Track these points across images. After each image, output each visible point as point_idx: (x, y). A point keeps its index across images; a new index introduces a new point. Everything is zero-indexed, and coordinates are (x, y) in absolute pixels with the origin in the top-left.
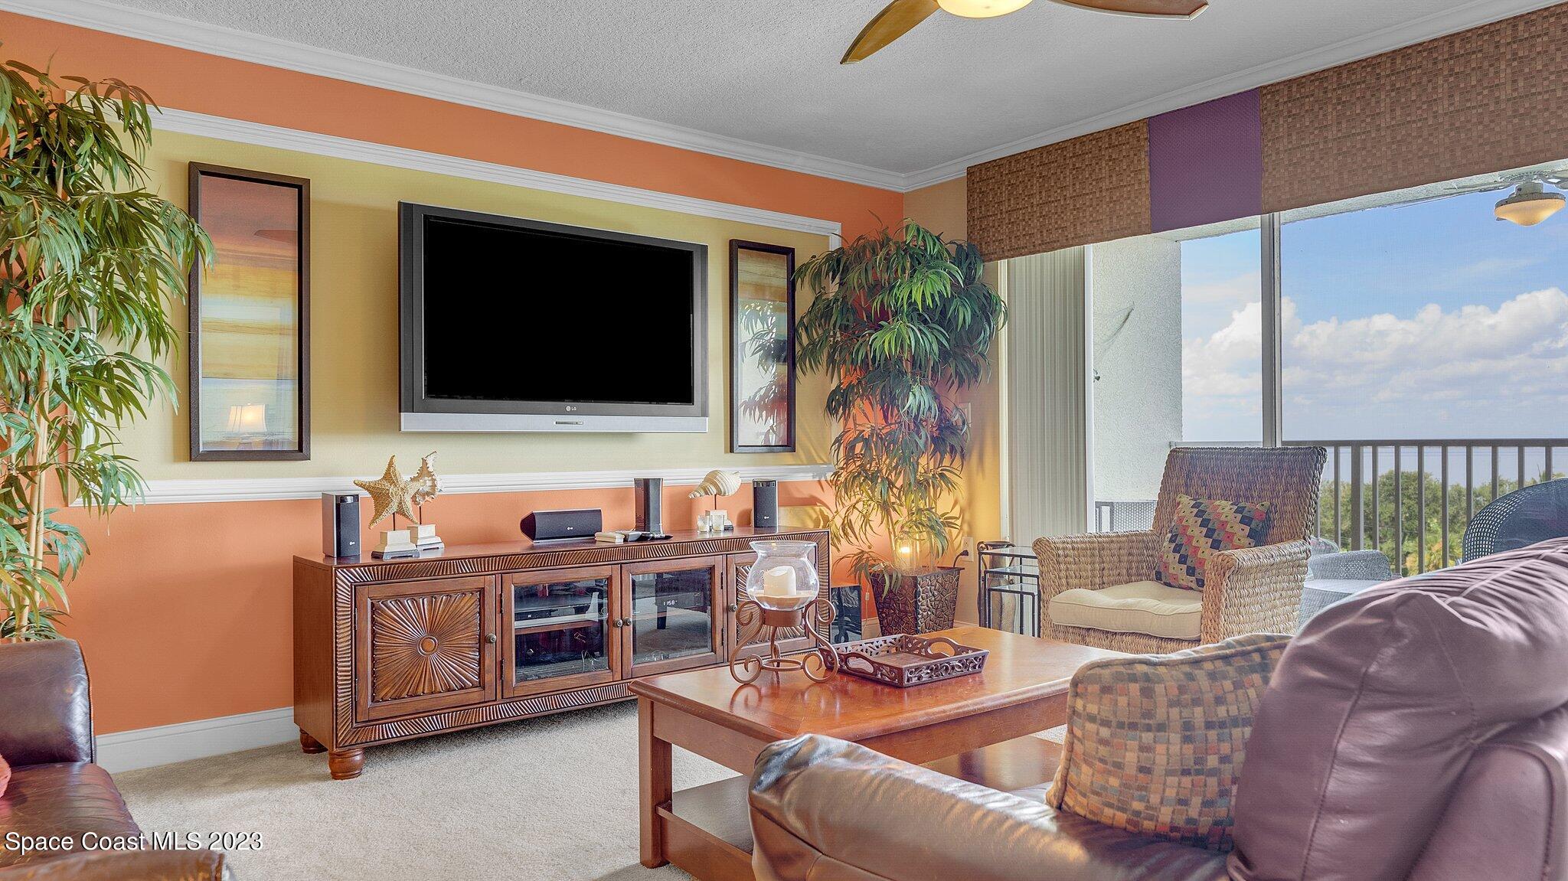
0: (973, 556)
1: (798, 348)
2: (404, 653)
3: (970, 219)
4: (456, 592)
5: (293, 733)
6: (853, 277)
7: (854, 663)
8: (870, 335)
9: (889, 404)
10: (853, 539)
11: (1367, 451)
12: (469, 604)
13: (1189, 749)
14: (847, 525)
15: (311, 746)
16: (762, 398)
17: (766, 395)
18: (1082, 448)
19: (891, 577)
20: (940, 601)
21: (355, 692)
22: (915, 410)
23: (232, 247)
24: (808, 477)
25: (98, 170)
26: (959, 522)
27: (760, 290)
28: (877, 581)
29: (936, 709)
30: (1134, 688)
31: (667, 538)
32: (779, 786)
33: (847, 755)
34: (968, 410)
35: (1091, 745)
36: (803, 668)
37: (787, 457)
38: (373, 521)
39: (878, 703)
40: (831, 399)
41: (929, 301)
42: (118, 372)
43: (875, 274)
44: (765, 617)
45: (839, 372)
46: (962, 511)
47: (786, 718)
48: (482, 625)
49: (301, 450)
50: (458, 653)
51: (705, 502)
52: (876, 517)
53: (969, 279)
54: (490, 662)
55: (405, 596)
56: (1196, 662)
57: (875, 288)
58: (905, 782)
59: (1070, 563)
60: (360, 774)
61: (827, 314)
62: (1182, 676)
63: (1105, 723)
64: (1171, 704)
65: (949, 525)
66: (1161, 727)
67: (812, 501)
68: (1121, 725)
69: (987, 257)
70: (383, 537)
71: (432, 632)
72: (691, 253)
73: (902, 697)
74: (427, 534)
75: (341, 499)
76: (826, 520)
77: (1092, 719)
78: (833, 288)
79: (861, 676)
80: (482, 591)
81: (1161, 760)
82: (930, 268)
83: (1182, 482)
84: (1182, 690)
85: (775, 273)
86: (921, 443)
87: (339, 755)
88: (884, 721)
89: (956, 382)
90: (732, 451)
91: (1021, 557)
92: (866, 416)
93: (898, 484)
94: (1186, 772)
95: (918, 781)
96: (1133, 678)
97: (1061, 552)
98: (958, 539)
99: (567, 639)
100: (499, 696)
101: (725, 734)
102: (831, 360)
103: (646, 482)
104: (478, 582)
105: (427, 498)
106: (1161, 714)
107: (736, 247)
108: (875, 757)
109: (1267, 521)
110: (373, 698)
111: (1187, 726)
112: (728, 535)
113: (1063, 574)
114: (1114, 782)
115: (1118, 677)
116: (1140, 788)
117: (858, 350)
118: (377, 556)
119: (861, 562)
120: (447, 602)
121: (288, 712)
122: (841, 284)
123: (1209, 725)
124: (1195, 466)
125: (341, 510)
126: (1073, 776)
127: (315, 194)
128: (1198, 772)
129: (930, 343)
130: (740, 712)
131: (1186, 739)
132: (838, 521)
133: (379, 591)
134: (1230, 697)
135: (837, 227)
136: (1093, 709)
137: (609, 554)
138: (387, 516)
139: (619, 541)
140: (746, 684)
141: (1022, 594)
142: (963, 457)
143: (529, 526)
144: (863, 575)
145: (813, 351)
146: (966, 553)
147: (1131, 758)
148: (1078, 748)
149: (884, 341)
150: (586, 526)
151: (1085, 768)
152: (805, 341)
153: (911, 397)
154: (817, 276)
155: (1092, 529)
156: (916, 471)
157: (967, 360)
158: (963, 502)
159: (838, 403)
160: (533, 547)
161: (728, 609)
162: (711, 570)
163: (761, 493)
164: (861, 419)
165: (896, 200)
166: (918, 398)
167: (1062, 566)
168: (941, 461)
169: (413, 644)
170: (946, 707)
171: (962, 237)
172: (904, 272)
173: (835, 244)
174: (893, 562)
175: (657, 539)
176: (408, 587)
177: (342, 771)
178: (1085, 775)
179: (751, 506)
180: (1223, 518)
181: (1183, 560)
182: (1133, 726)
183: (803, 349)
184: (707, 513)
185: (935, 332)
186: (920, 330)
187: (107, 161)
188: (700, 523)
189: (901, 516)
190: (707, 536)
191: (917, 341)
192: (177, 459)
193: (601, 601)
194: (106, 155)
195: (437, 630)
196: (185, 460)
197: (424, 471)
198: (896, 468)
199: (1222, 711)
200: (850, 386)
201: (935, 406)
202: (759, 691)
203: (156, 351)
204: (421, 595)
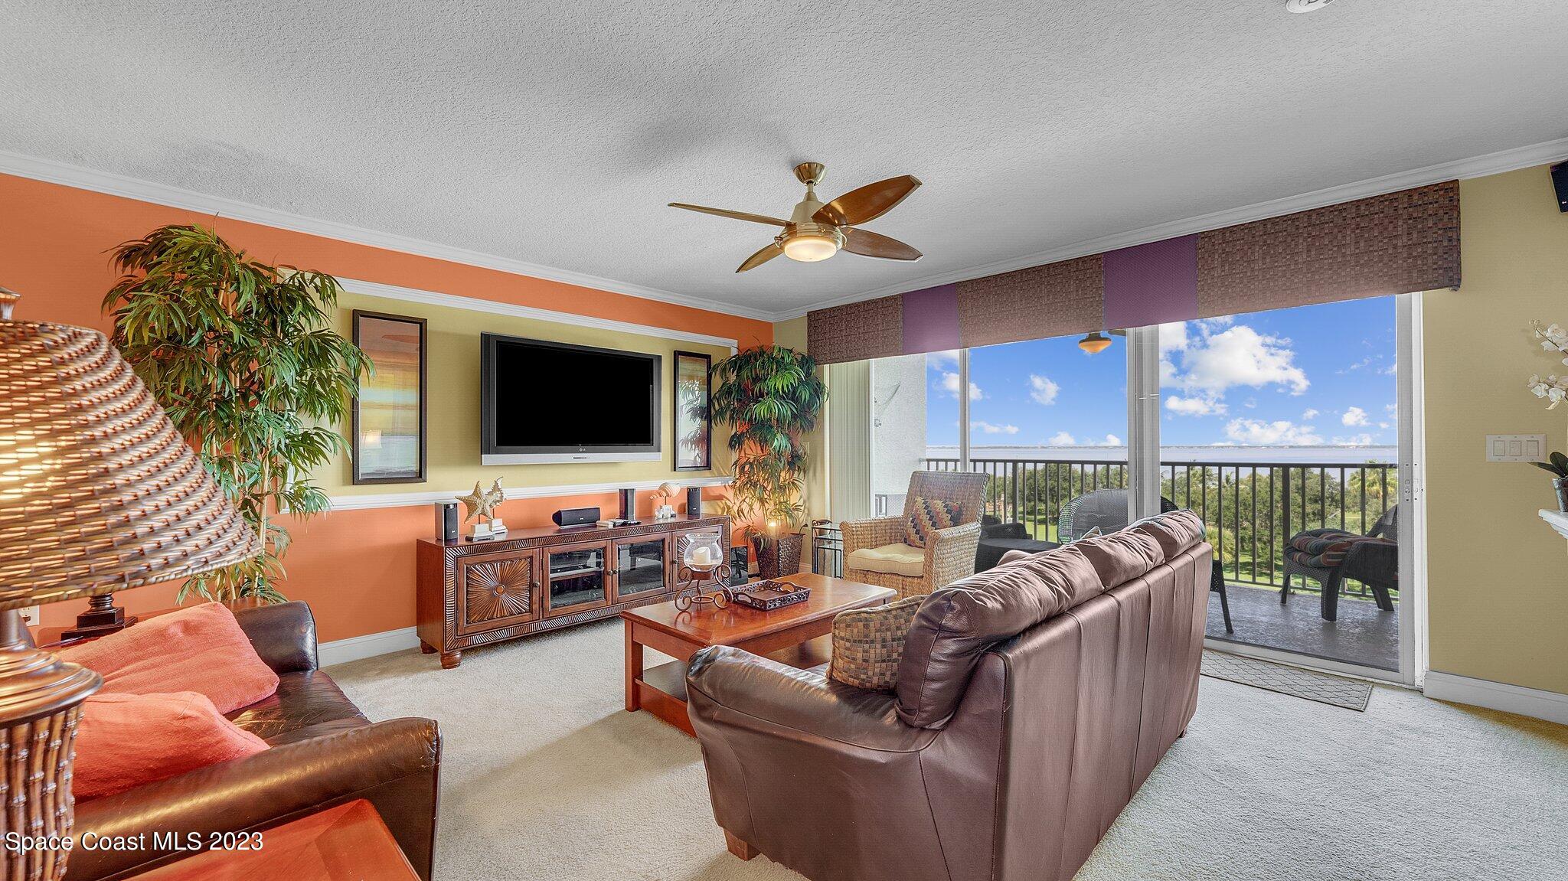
0: (809, 527)
1: (713, 411)
2: (485, 595)
3: (809, 341)
4: (516, 559)
5: (417, 642)
6: (744, 373)
7: (740, 597)
8: (754, 405)
9: (764, 442)
10: (743, 519)
11: (1020, 465)
12: (523, 566)
13: (884, 651)
14: (740, 511)
15: (427, 649)
16: (692, 438)
17: (695, 436)
18: (868, 465)
19: (764, 540)
20: (792, 553)
21: (456, 619)
22: (778, 448)
23: (380, 359)
24: (719, 484)
25: (303, 320)
26: (802, 508)
27: (691, 378)
28: (757, 543)
29: (782, 623)
30: (861, 624)
31: (638, 523)
32: (700, 672)
33: (733, 655)
34: (807, 446)
35: (842, 650)
36: (714, 601)
37: (707, 473)
38: (467, 520)
39: (753, 620)
40: (731, 440)
41: (786, 389)
42: (316, 438)
43: (756, 372)
44: (694, 575)
45: (736, 425)
46: (804, 502)
47: (705, 631)
48: (531, 577)
49: (420, 476)
50: (517, 593)
51: (660, 501)
52: (757, 505)
53: (808, 374)
54: (535, 598)
55: (486, 562)
56: (889, 611)
57: (757, 379)
58: (760, 668)
59: (859, 535)
60: (459, 665)
61: (729, 393)
62: (882, 618)
63: (848, 640)
64: (877, 631)
65: (797, 510)
66: (872, 642)
67: (721, 497)
68: (855, 641)
69: (817, 363)
70: (473, 528)
71: (502, 582)
72: (652, 360)
73: (765, 617)
74: (498, 524)
75: (447, 506)
76: (729, 508)
77: (842, 639)
78: (733, 378)
79: (744, 605)
80: (531, 557)
81: (872, 656)
82: (786, 369)
83: (918, 489)
84: (882, 624)
85: (701, 370)
86: (781, 465)
87: (447, 655)
88: (755, 631)
89: (801, 431)
90: (675, 470)
91: (835, 530)
92: (751, 450)
93: (769, 489)
94: (883, 661)
95: (767, 668)
96: (860, 620)
97: (854, 529)
98: (802, 517)
99: (580, 582)
100: (541, 617)
101: (673, 640)
102: (732, 417)
103: (626, 491)
104: (529, 553)
105: (498, 504)
106: (872, 635)
107: (677, 354)
108: (747, 655)
109: (960, 512)
110: (467, 621)
111: (884, 640)
112: (673, 520)
113: (855, 541)
114: (853, 666)
115: (853, 620)
116: (864, 669)
117: (747, 413)
118: (469, 539)
119: (748, 532)
120: (511, 564)
121: (414, 629)
122: (737, 376)
123: (893, 640)
124: (925, 481)
125: (447, 513)
126: (835, 663)
127: (430, 327)
128: (889, 661)
129: (786, 410)
130: (681, 628)
131: (883, 647)
132: (736, 509)
133: (470, 560)
134: (903, 627)
135: (735, 343)
136: (843, 634)
137: (605, 534)
138: (475, 516)
139: (611, 526)
140: (684, 611)
141: (836, 550)
142: (805, 472)
143: (557, 518)
144: (749, 540)
145: (721, 413)
146: (806, 525)
147: (859, 655)
148: (837, 651)
149: (760, 410)
150: (591, 517)
151: (840, 660)
152: (717, 407)
153: (776, 441)
154: (724, 370)
155: (873, 515)
156: (779, 480)
157: (806, 418)
158: (805, 497)
159: (735, 442)
160: (560, 531)
161: (673, 562)
162: (663, 540)
163: (692, 494)
164: (748, 451)
165: (767, 327)
166: (780, 441)
167: (855, 537)
168: (793, 475)
169: (491, 590)
170: (788, 621)
171: (805, 352)
172: (772, 371)
173: (734, 352)
174: (766, 531)
175: (633, 524)
176: (488, 557)
177: (449, 663)
178: (840, 663)
179: (686, 501)
180: (937, 510)
181: (917, 532)
182: (860, 641)
183: (716, 411)
184: (661, 507)
185: (789, 405)
186: (780, 403)
187: (308, 315)
188: (657, 513)
189: (770, 506)
190: (661, 521)
191: (779, 410)
192: (345, 484)
193: (599, 560)
194: (307, 311)
195: (505, 581)
196: (350, 485)
197: (496, 488)
198: (767, 479)
199: (899, 633)
200: (742, 433)
201: (789, 446)
202: (690, 614)
203: (333, 421)
204: (496, 561)
